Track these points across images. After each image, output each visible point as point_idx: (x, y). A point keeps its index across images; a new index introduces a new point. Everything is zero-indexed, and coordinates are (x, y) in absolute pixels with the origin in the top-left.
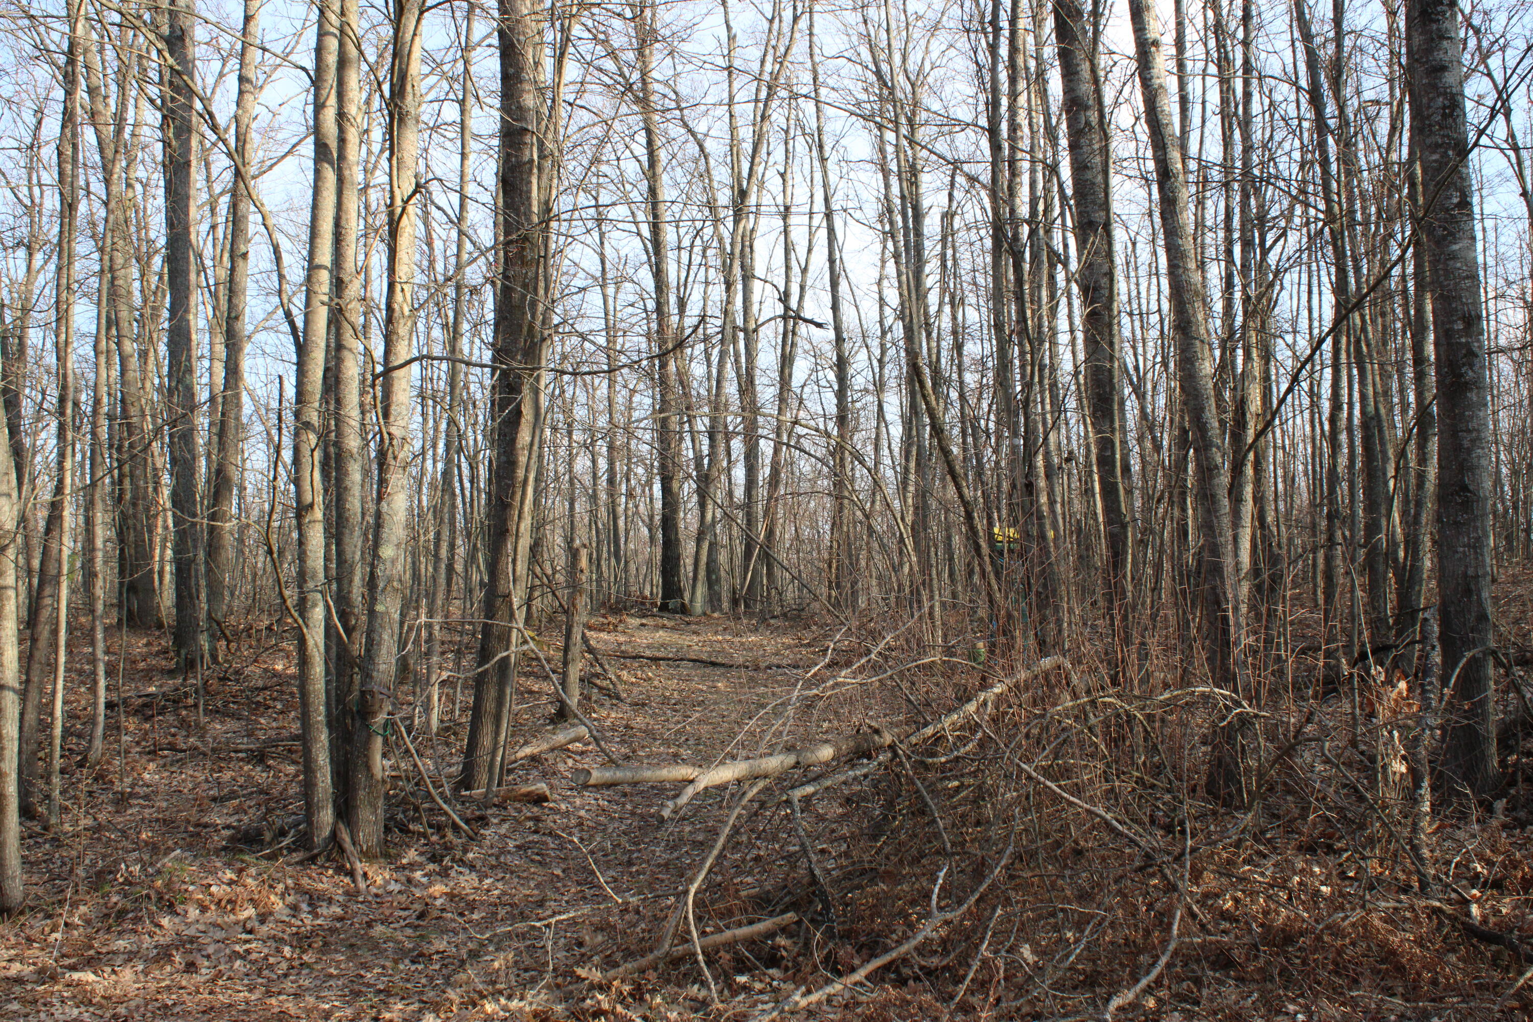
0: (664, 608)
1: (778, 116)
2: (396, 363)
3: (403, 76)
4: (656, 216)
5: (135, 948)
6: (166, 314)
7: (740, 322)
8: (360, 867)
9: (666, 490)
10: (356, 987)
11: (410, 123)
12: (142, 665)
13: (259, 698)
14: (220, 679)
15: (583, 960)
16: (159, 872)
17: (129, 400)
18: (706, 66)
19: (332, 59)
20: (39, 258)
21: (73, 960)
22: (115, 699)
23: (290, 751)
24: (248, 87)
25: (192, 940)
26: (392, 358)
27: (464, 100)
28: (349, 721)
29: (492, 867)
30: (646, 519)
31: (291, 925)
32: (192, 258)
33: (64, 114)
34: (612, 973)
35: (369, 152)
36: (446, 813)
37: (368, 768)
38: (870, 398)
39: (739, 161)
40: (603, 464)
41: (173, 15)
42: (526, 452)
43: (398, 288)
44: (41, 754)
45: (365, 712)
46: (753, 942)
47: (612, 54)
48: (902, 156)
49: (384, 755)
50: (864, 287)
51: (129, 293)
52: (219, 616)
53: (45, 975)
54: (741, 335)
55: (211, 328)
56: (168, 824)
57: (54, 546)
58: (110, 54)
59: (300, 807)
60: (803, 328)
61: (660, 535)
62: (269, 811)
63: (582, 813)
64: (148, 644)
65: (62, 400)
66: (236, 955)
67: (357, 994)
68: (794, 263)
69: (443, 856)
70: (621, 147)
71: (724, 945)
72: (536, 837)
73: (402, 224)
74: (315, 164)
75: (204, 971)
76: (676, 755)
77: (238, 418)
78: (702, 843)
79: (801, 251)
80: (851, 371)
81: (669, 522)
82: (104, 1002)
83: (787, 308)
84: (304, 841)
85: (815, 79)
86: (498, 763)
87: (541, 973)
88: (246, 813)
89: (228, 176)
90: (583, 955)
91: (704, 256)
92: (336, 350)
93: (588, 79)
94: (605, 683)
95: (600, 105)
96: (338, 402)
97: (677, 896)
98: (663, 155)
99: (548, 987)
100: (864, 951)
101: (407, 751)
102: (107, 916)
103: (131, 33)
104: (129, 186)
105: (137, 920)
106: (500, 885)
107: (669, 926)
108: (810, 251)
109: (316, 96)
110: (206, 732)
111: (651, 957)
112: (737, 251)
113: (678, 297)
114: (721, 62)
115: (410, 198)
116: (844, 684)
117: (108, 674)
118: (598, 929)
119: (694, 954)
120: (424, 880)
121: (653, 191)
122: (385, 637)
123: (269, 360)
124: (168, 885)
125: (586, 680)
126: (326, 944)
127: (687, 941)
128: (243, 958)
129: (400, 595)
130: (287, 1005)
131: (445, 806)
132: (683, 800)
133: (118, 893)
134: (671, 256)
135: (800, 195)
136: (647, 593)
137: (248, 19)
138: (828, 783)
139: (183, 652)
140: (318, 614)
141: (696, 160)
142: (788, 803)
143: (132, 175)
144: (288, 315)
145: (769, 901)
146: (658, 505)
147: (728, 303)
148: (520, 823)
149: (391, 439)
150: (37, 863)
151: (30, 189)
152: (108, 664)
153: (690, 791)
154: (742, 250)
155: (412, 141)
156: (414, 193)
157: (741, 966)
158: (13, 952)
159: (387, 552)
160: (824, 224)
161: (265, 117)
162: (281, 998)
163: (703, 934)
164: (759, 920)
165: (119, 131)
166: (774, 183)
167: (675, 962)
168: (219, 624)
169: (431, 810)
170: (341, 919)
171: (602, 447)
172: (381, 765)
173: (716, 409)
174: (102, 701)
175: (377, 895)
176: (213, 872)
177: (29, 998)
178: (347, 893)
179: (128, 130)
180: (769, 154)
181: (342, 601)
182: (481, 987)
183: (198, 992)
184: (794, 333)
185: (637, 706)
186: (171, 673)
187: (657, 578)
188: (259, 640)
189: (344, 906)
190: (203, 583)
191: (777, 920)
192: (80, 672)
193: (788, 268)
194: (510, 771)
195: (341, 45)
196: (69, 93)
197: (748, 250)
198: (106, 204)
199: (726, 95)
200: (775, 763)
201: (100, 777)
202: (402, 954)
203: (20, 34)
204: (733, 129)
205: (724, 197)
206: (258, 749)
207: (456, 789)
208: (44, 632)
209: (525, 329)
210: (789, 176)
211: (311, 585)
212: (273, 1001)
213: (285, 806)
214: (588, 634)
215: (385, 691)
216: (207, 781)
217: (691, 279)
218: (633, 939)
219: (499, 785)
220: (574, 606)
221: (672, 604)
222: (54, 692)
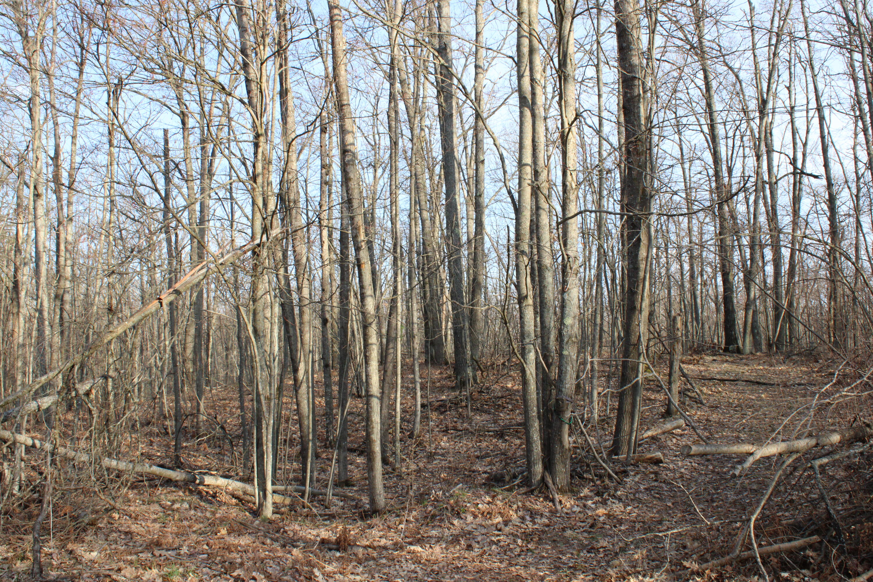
0: (726, 350)
1: (783, 53)
2: (570, 215)
3: (565, 55)
4: (712, 120)
5: (441, 535)
6: (444, 196)
7: (766, 178)
8: (558, 497)
9: (726, 281)
10: (557, 564)
11: (570, 80)
12: (438, 384)
13: (500, 403)
14: (479, 392)
15: (687, 557)
16: (451, 496)
17: (427, 243)
18: (737, 28)
19: (526, 50)
20: (380, 171)
21: (410, 540)
22: (426, 402)
23: (517, 432)
24: (480, 70)
25: (470, 533)
26: (567, 212)
27: (598, 64)
28: (550, 416)
29: (632, 500)
30: (713, 298)
31: (521, 528)
32: (456, 165)
33: (390, 96)
34: (704, 565)
35: (546, 99)
36: (604, 469)
37: (561, 442)
38: (851, 219)
39: (761, 82)
40: (686, 267)
41: (440, 37)
42: (644, 262)
43: (569, 173)
44: (391, 431)
45: (558, 411)
46: (792, 552)
47: (681, 28)
48: (867, 68)
49: (570, 436)
50: (844, 151)
51: (425, 186)
52: (477, 358)
53: (398, 547)
54: (767, 186)
55: (466, 202)
56: (454, 470)
57: (394, 322)
58: (410, 62)
59: (523, 463)
60: (805, 179)
61: (722, 308)
62: (507, 464)
63: (683, 470)
64: (441, 373)
65: (395, 245)
66: (492, 543)
67: (558, 568)
68: (798, 141)
69: (603, 493)
70: (689, 81)
71: (772, 553)
72: (656, 484)
73: (569, 137)
74: (520, 108)
75: (476, 550)
76: (738, 437)
77: (483, 250)
78: (756, 491)
79: (802, 133)
80: (838, 203)
81: (728, 299)
82: (427, 563)
83: (795, 168)
84: (527, 482)
85: (806, 28)
86: (633, 441)
87: (662, 563)
88: (494, 465)
89: (472, 120)
90: (686, 554)
91: (742, 141)
92: (537, 209)
93: (668, 44)
94: (693, 395)
95: (675, 59)
96: (538, 238)
97: (743, 522)
98: (714, 84)
99: (667, 571)
100: (865, 563)
101: (582, 432)
102: (426, 517)
103: (419, 49)
104: (422, 129)
105: (441, 520)
106: (636, 510)
107: (739, 539)
108: (808, 132)
109: (518, 71)
110: (472, 420)
111: (728, 557)
112: (763, 136)
113: (727, 166)
114: (746, 24)
115: (573, 122)
116: (846, 396)
117: (422, 389)
118: (694, 539)
119: (755, 558)
120: (593, 506)
121: (709, 105)
122: (569, 368)
123: (497, 217)
124: (457, 502)
125: (682, 393)
126: (540, 539)
127: (750, 549)
128: (496, 544)
129: (576, 345)
130: (520, 571)
131: (604, 465)
132: (747, 465)
133: (431, 505)
134: (722, 142)
135: (800, 100)
136: (716, 341)
137: (478, 34)
138: (837, 457)
139: (459, 377)
140: (532, 356)
141: (734, 85)
142: (812, 468)
143: (423, 124)
144: (509, 192)
145: (800, 528)
146: (721, 289)
147: (759, 167)
148: (646, 475)
149: (569, 258)
150: (390, 488)
151: (374, 136)
152: (421, 384)
153: (751, 460)
154: (766, 136)
155: (572, 90)
156: (575, 119)
157: (785, 567)
158: (382, 533)
159: (568, 321)
160: (817, 115)
161: (489, 85)
162: (517, 567)
163: (760, 546)
164: (795, 539)
165: (416, 101)
166: (783, 93)
167: (743, 561)
168: (477, 362)
169: (596, 466)
170: (548, 526)
171: (685, 257)
172: (568, 440)
173: (754, 231)
174: (419, 403)
175: (567, 513)
176: (479, 497)
177: (391, 557)
178: (550, 511)
179: (421, 100)
180: (779, 76)
181: (545, 348)
182: (627, 568)
183: (474, 561)
184: (800, 183)
185: (714, 408)
186: (453, 389)
187: (722, 332)
188: (498, 371)
189: (549, 519)
190: (468, 340)
191: (807, 539)
192: (408, 388)
193: (795, 144)
194: (640, 445)
195: (530, 41)
196: (392, 85)
197: (769, 135)
198: (412, 140)
199: (751, 44)
200: (803, 444)
201: (420, 444)
202: (582, 547)
203: (367, 57)
204: (756, 63)
205: (753, 105)
206: (500, 430)
207: (610, 454)
208: (390, 367)
209: (641, 192)
210: (792, 88)
211: (527, 340)
212: (513, 569)
213: (515, 462)
214: (682, 365)
215: (569, 399)
216: (473, 447)
217: (734, 155)
218: (717, 546)
219: (634, 453)
220: (674, 349)
221: (731, 347)
222: (396, 398)
